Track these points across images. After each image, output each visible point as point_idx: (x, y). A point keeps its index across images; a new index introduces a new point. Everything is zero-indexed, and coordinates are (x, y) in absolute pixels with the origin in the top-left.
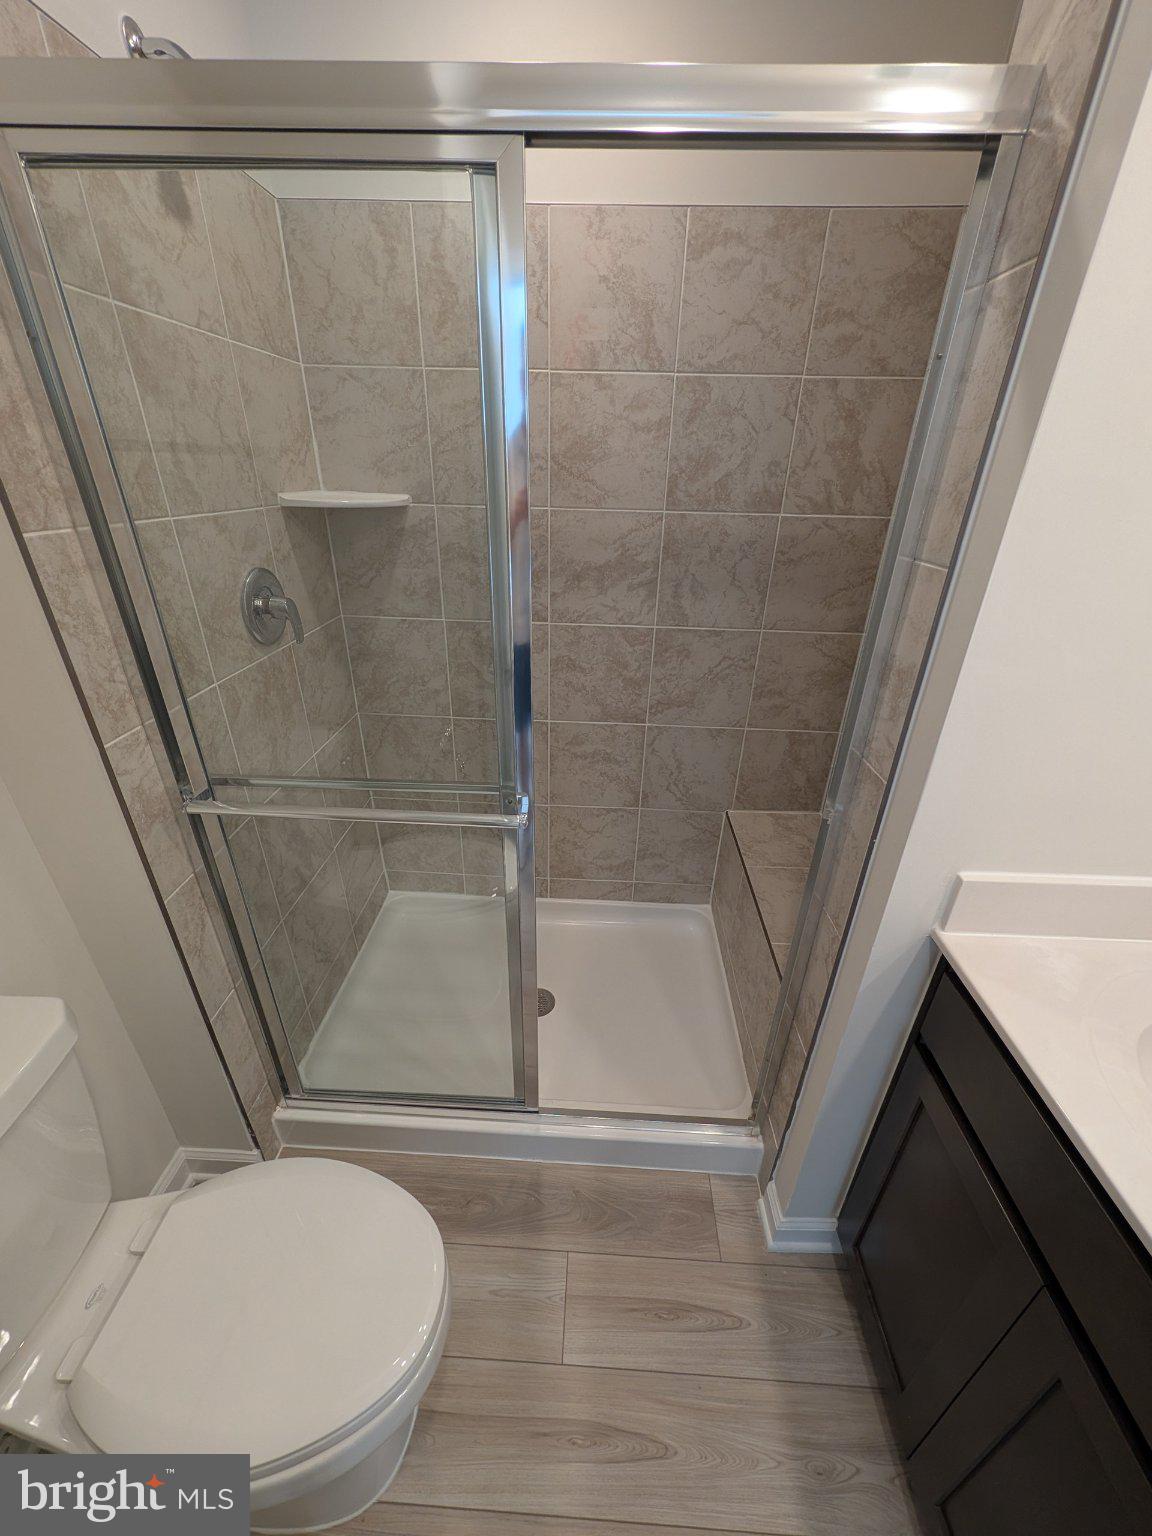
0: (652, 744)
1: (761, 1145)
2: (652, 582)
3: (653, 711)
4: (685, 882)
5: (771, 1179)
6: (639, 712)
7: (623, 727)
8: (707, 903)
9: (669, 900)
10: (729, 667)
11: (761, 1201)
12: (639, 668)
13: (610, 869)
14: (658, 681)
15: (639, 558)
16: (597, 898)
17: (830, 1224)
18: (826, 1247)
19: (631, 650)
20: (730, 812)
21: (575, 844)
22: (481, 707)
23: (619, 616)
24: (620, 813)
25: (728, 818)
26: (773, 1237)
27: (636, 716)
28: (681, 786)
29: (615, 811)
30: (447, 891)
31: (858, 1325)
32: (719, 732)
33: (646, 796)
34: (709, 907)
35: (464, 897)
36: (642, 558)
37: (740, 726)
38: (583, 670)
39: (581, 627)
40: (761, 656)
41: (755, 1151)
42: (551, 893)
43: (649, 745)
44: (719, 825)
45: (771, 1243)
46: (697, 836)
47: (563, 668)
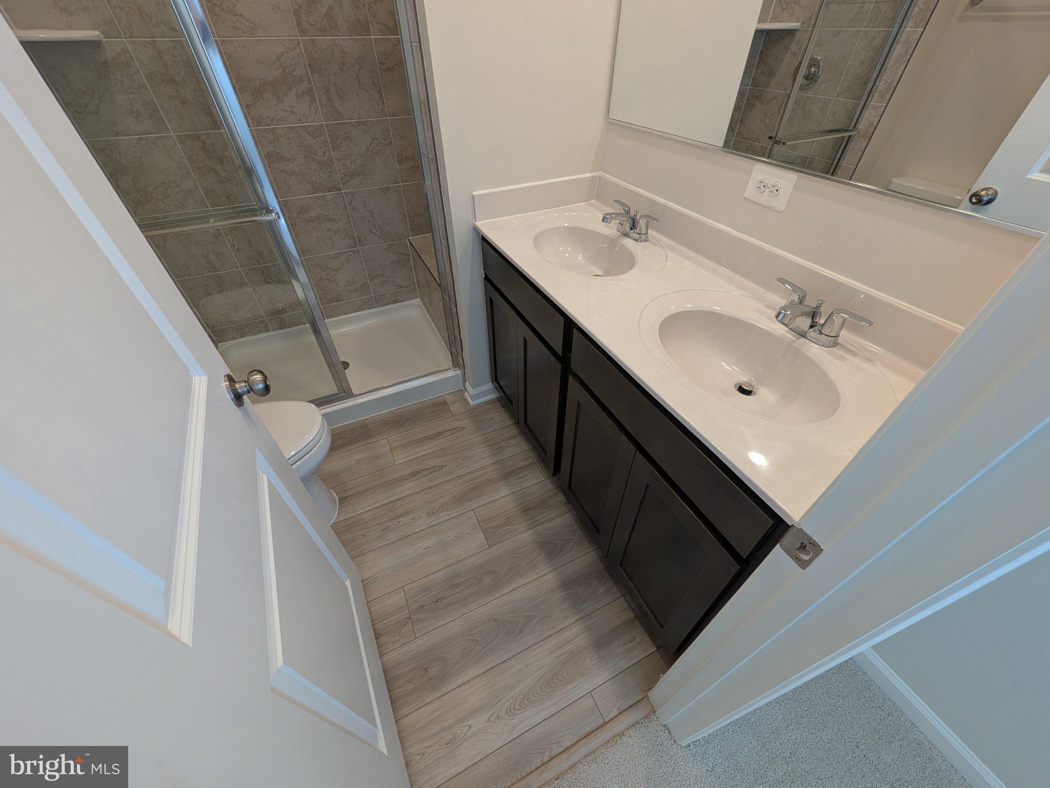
0: (351, 204)
1: (460, 372)
2: (309, 91)
3: (344, 181)
4: (401, 288)
5: (466, 381)
6: (335, 183)
7: (329, 195)
8: (417, 297)
9: (397, 302)
10: (378, 144)
11: (466, 393)
12: (324, 153)
13: (356, 291)
14: (339, 160)
15: (295, 74)
16: (355, 312)
17: (490, 386)
18: (493, 396)
19: (314, 141)
20: (410, 238)
21: (329, 280)
22: (228, 197)
23: (298, 117)
24: (349, 254)
25: (409, 241)
26: (472, 399)
27: (334, 186)
28: (377, 228)
29: (345, 252)
30: (260, 332)
31: (510, 416)
32: (387, 189)
33: (360, 239)
34: (419, 299)
35: (272, 333)
36: (297, 73)
37: (397, 183)
38: (289, 160)
39: (276, 128)
40: (393, 135)
41: (458, 375)
42: (326, 316)
43: (350, 205)
44: (407, 248)
45: (472, 403)
46: (397, 258)
47: (275, 160)
